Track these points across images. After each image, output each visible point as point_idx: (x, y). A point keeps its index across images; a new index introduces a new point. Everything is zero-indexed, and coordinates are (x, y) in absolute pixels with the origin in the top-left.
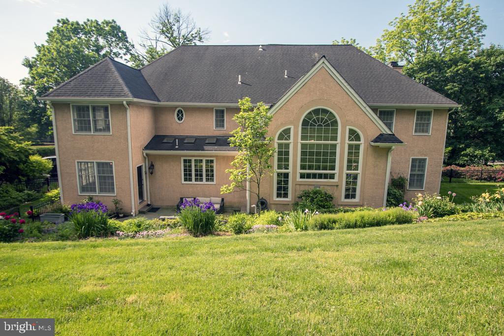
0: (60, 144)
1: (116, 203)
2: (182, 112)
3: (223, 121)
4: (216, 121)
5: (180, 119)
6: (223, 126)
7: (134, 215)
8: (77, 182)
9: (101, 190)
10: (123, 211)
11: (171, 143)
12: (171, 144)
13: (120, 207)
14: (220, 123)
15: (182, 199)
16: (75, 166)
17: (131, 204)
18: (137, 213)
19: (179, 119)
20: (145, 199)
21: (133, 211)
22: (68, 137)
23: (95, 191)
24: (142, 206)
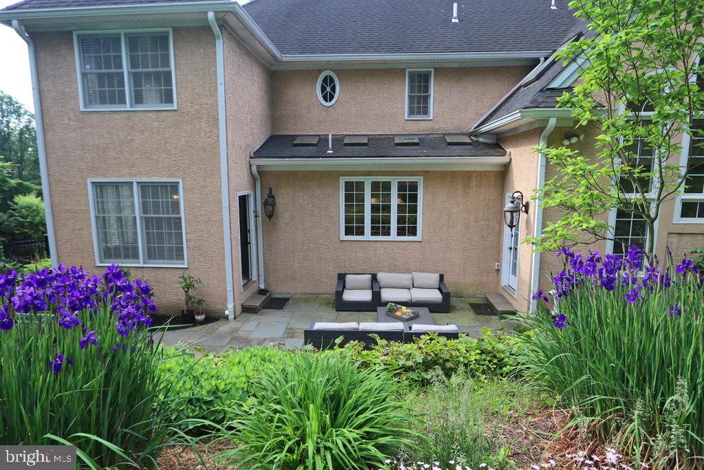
0: (49, 137)
1: (189, 287)
2: (332, 80)
3: (426, 99)
4: (411, 98)
5: (328, 97)
6: (426, 112)
7: (231, 317)
8: (91, 233)
9: (151, 255)
10: (204, 306)
11: (314, 145)
12: (314, 148)
13: (197, 297)
14: (419, 104)
15: (342, 277)
16: (87, 195)
17: (225, 290)
18: (238, 313)
19: (325, 98)
20: (254, 278)
21: (230, 306)
22: (69, 119)
23: (135, 256)
24: (249, 295)
